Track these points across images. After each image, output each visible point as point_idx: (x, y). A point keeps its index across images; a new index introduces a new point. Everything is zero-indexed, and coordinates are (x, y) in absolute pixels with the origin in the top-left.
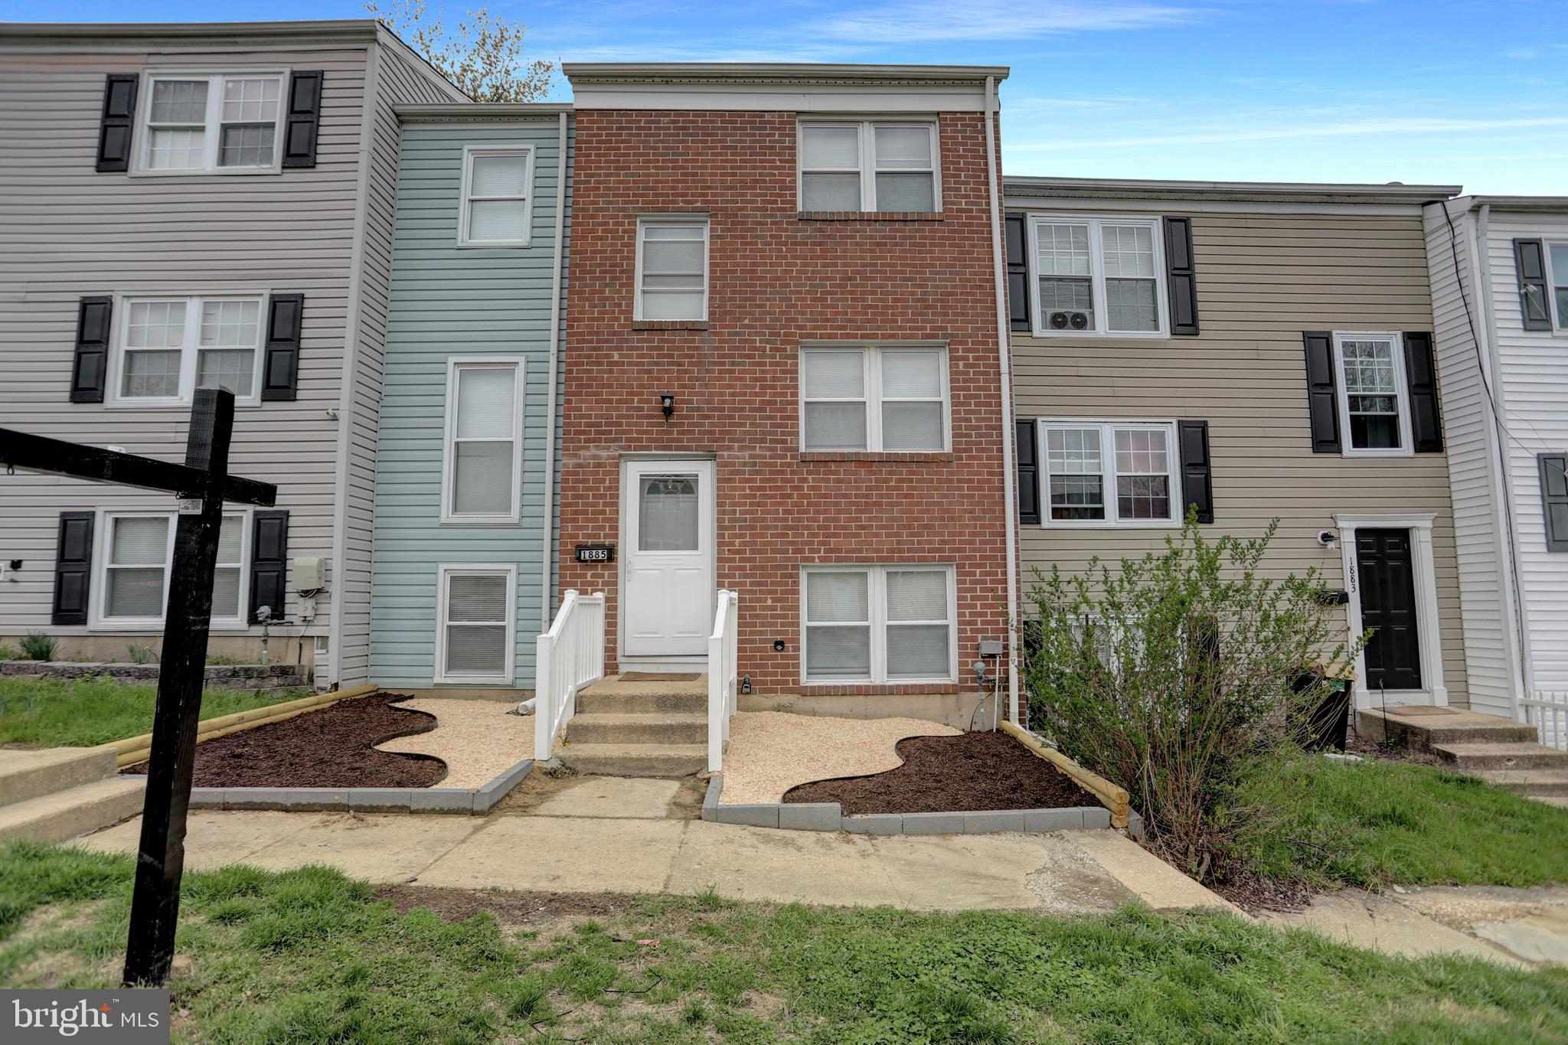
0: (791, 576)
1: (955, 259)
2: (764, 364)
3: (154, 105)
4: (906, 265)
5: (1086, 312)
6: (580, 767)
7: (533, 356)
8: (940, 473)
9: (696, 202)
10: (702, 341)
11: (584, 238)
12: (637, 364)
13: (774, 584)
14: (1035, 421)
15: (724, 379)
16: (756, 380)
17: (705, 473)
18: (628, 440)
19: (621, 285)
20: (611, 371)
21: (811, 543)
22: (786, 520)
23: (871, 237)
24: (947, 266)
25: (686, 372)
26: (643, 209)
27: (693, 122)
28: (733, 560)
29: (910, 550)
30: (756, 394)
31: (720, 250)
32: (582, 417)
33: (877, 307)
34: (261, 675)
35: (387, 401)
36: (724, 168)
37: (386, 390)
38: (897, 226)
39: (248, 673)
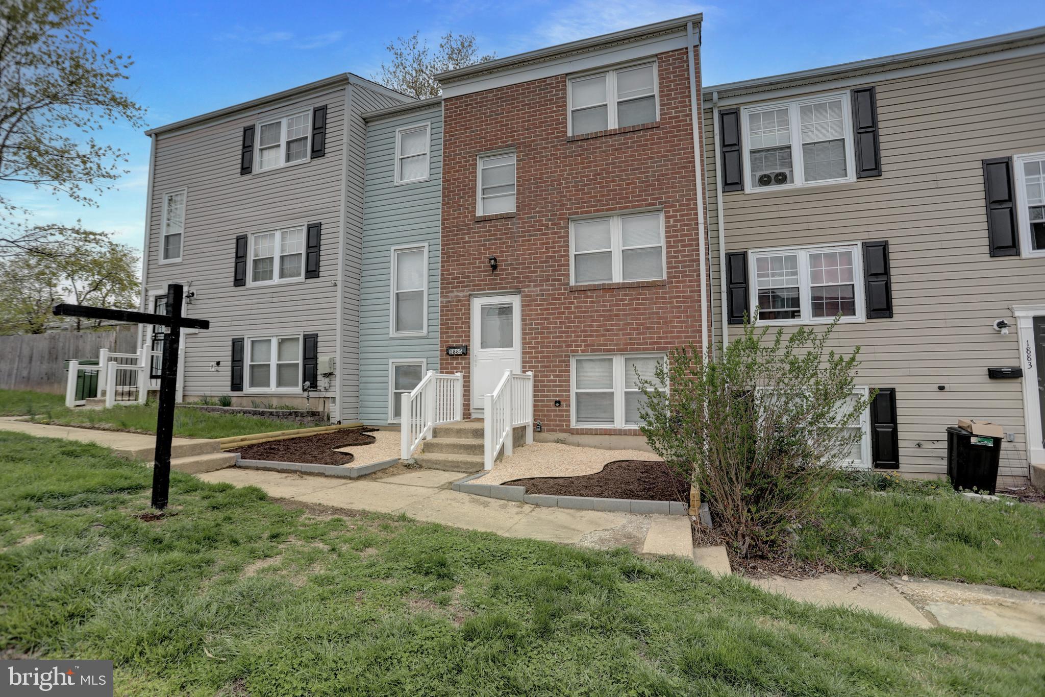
0: (564, 361)
1: (668, 151)
2: (548, 234)
3: (261, 138)
4: (635, 160)
5: (786, 171)
6: (424, 464)
7: (432, 242)
8: (657, 293)
9: (508, 141)
10: (512, 224)
11: (449, 172)
12: (478, 241)
13: (554, 366)
14: (746, 253)
15: (525, 245)
16: (544, 244)
17: (516, 301)
18: (474, 285)
19: (469, 197)
20: (464, 247)
21: (577, 341)
22: (561, 327)
23: (612, 146)
24: (662, 156)
25: (504, 243)
26: (479, 151)
27: (506, 93)
28: (531, 353)
29: (638, 344)
30: (544, 253)
31: (522, 168)
32: (450, 274)
33: (616, 190)
34: (302, 415)
35: (364, 273)
36: (524, 118)
37: (364, 268)
38: (629, 135)
39: (296, 414)
